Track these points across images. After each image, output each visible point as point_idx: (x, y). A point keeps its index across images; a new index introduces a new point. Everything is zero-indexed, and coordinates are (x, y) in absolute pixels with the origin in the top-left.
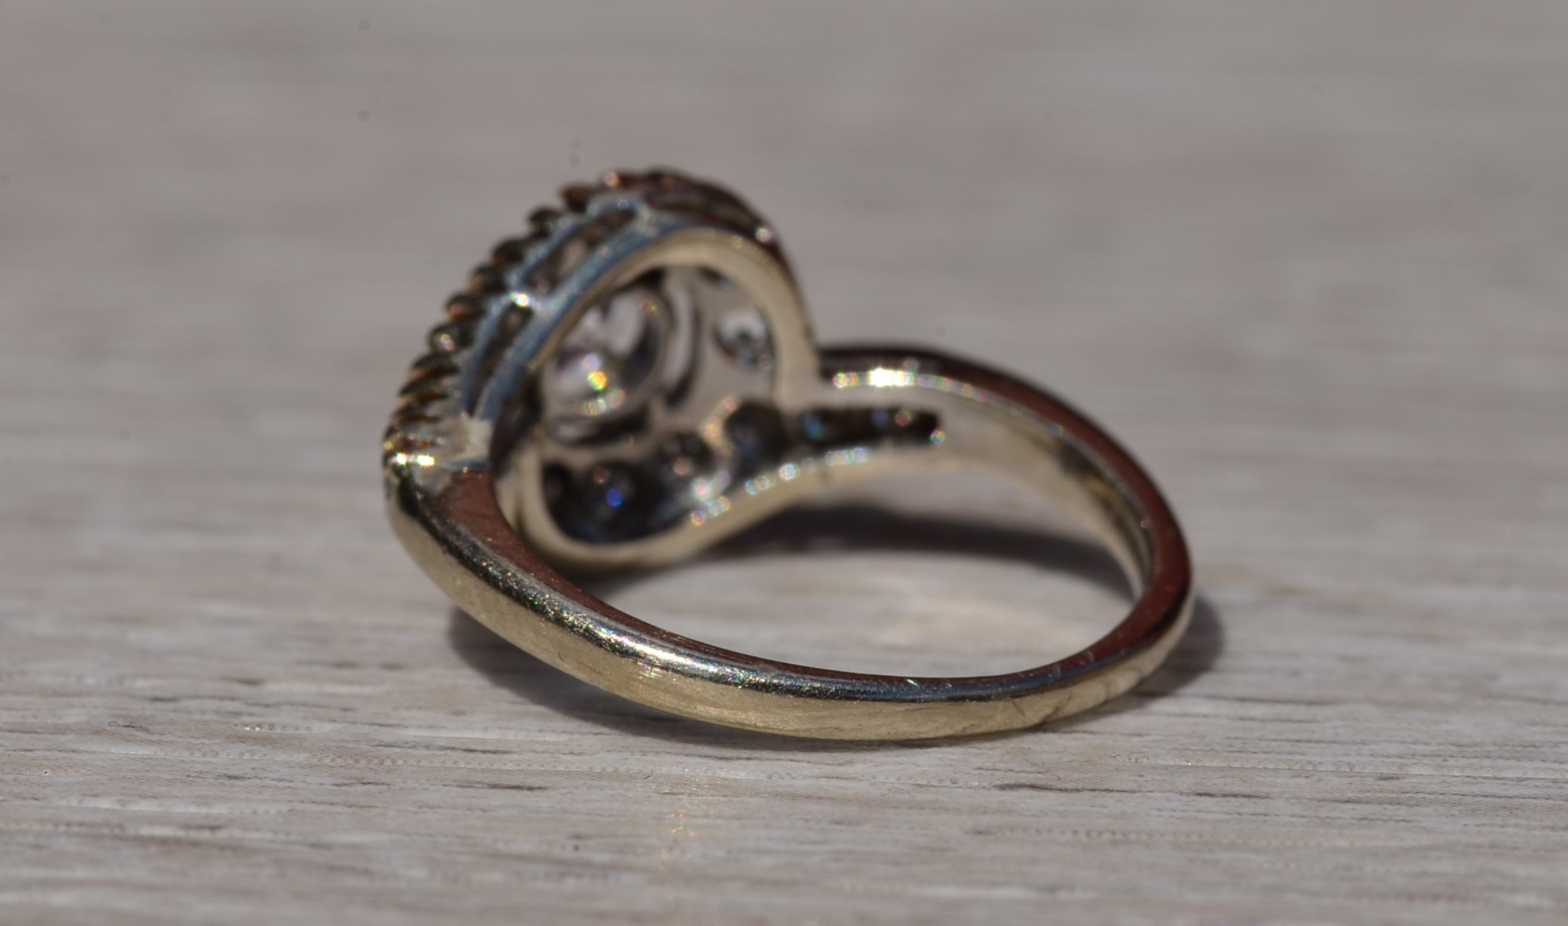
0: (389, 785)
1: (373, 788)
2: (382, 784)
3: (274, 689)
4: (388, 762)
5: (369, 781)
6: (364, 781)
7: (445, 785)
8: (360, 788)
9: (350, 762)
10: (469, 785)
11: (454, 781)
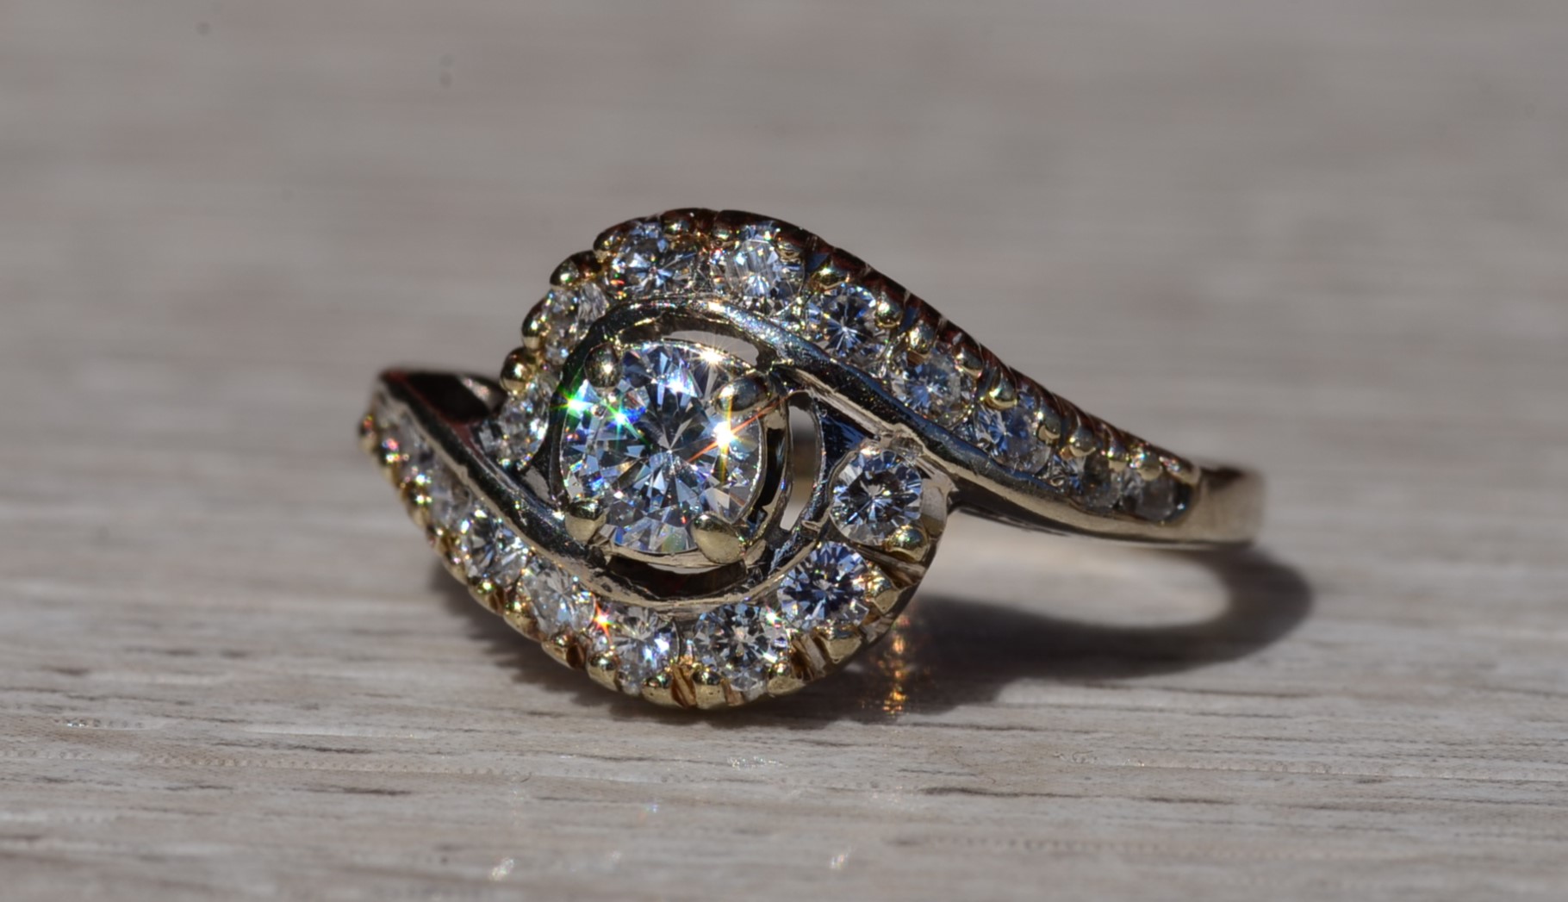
0: (231, 788)
1: (212, 792)
2: (224, 788)
3: (102, 679)
4: (230, 763)
5: (207, 784)
6: (203, 784)
7: (294, 789)
8: (198, 792)
9: (187, 763)
10: (321, 789)
11: (306, 784)
